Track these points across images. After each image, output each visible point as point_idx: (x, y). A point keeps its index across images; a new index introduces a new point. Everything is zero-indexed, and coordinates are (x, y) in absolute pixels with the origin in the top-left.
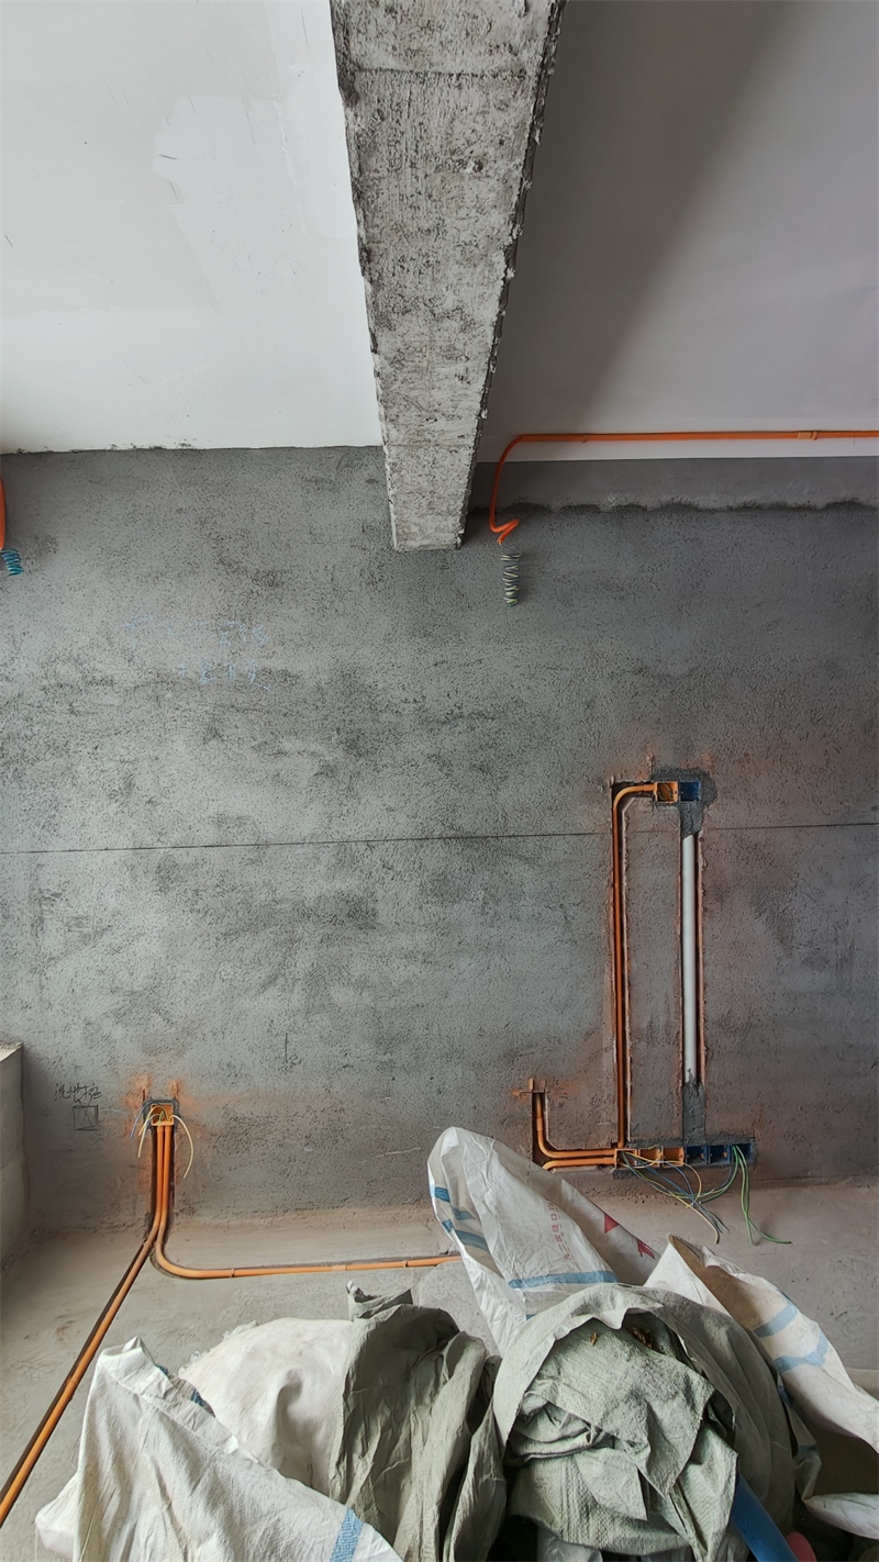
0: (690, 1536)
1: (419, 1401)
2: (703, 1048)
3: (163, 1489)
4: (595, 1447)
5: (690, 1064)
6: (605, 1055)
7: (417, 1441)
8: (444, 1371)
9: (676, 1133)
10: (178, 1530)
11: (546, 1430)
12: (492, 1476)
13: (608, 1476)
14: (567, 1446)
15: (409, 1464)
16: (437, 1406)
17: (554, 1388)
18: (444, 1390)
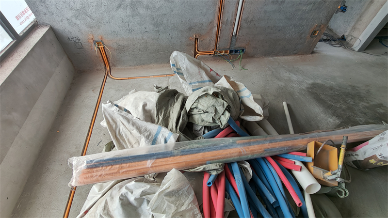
0: (220, 124)
1: (171, 106)
2: (239, 26)
3: (123, 124)
4: (205, 113)
5: (235, 31)
6: (214, 28)
7: (171, 112)
8: (176, 101)
9: (228, 47)
10: (128, 129)
11: (195, 110)
12: (185, 118)
13: (206, 117)
14: (199, 113)
15: (170, 116)
16: (174, 107)
17: (197, 105)
18: (176, 104)
